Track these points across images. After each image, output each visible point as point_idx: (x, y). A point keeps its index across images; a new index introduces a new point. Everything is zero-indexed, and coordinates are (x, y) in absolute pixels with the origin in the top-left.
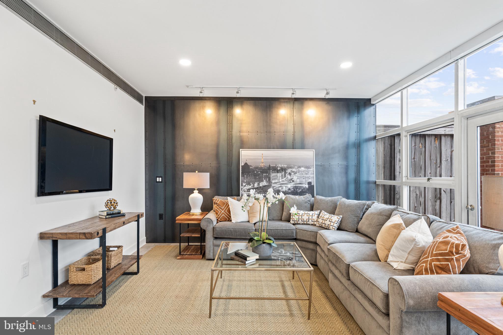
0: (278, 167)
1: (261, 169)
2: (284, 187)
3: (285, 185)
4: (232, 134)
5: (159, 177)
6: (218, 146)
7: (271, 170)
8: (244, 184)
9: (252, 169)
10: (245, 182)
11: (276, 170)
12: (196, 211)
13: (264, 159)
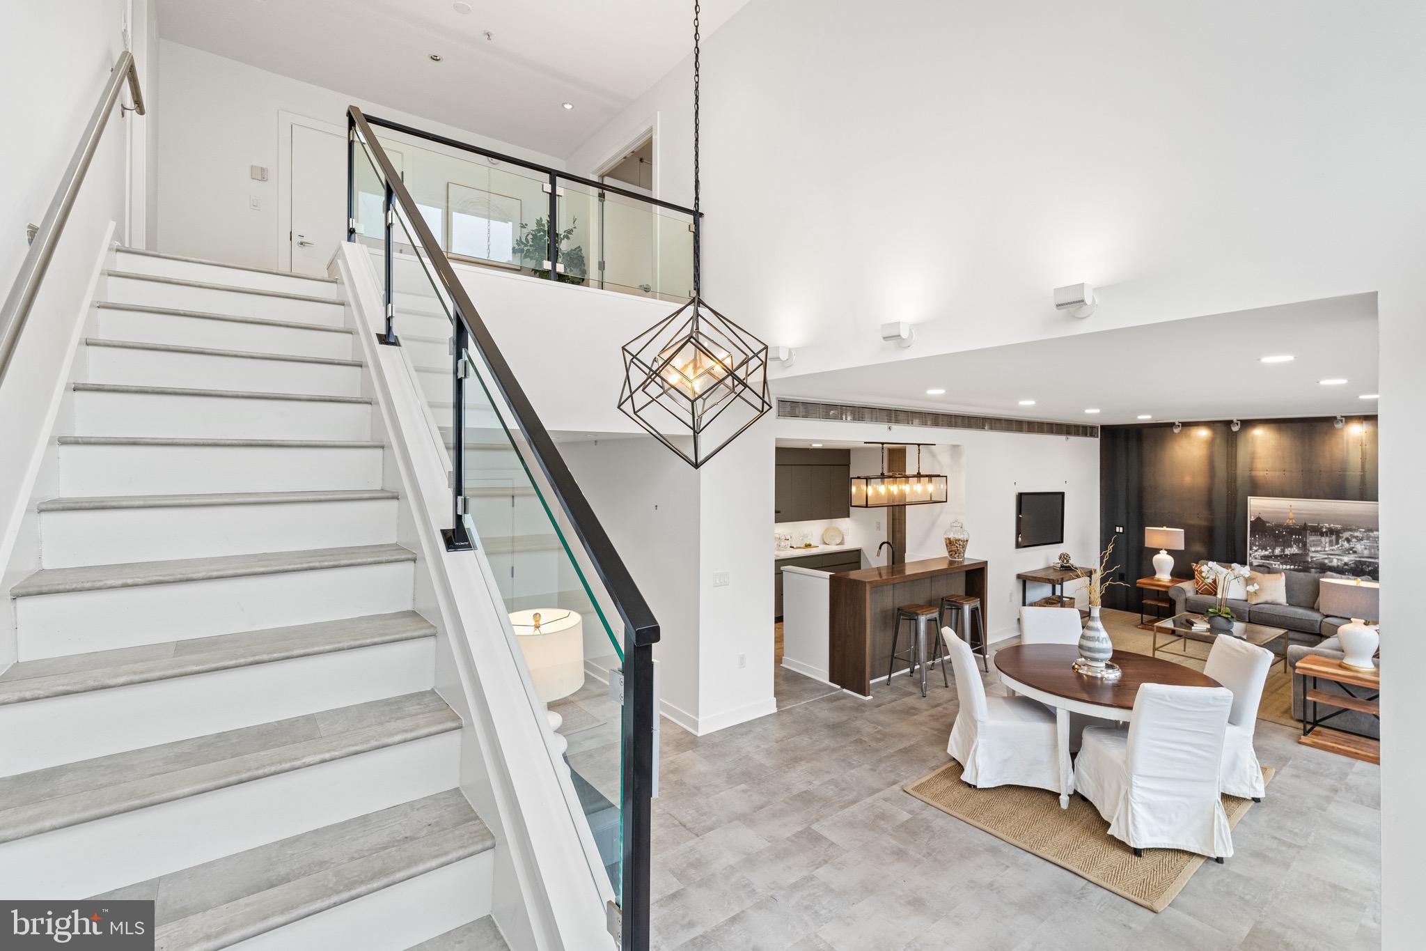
0: (1322, 527)
1: (1288, 527)
2: (1335, 561)
3: (1337, 557)
4: (1235, 474)
5: (1119, 527)
6: (1210, 490)
7: (1308, 532)
8: (1255, 548)
9: (1269, 527)
10: (1256, 546)
11: (1317, 531)
12: (1164, 577)
13: (1294, 514)
